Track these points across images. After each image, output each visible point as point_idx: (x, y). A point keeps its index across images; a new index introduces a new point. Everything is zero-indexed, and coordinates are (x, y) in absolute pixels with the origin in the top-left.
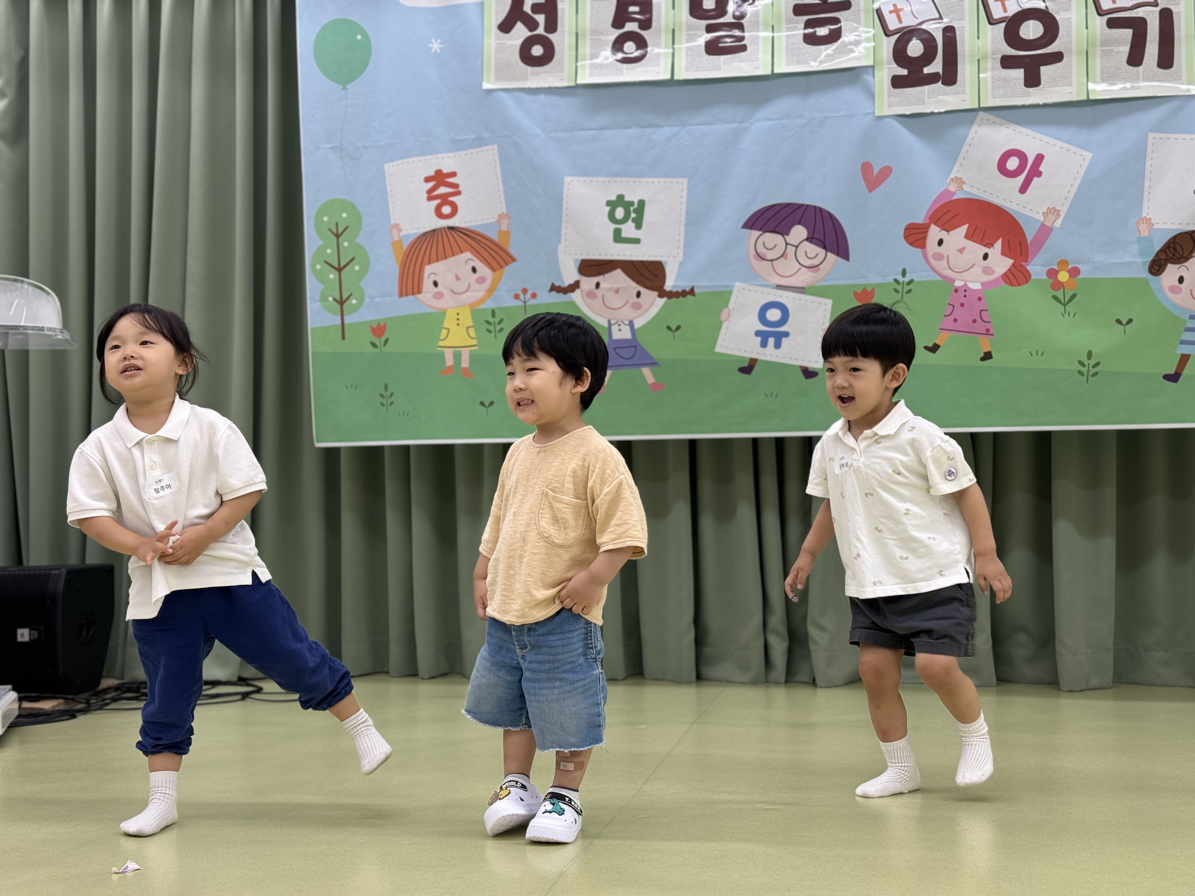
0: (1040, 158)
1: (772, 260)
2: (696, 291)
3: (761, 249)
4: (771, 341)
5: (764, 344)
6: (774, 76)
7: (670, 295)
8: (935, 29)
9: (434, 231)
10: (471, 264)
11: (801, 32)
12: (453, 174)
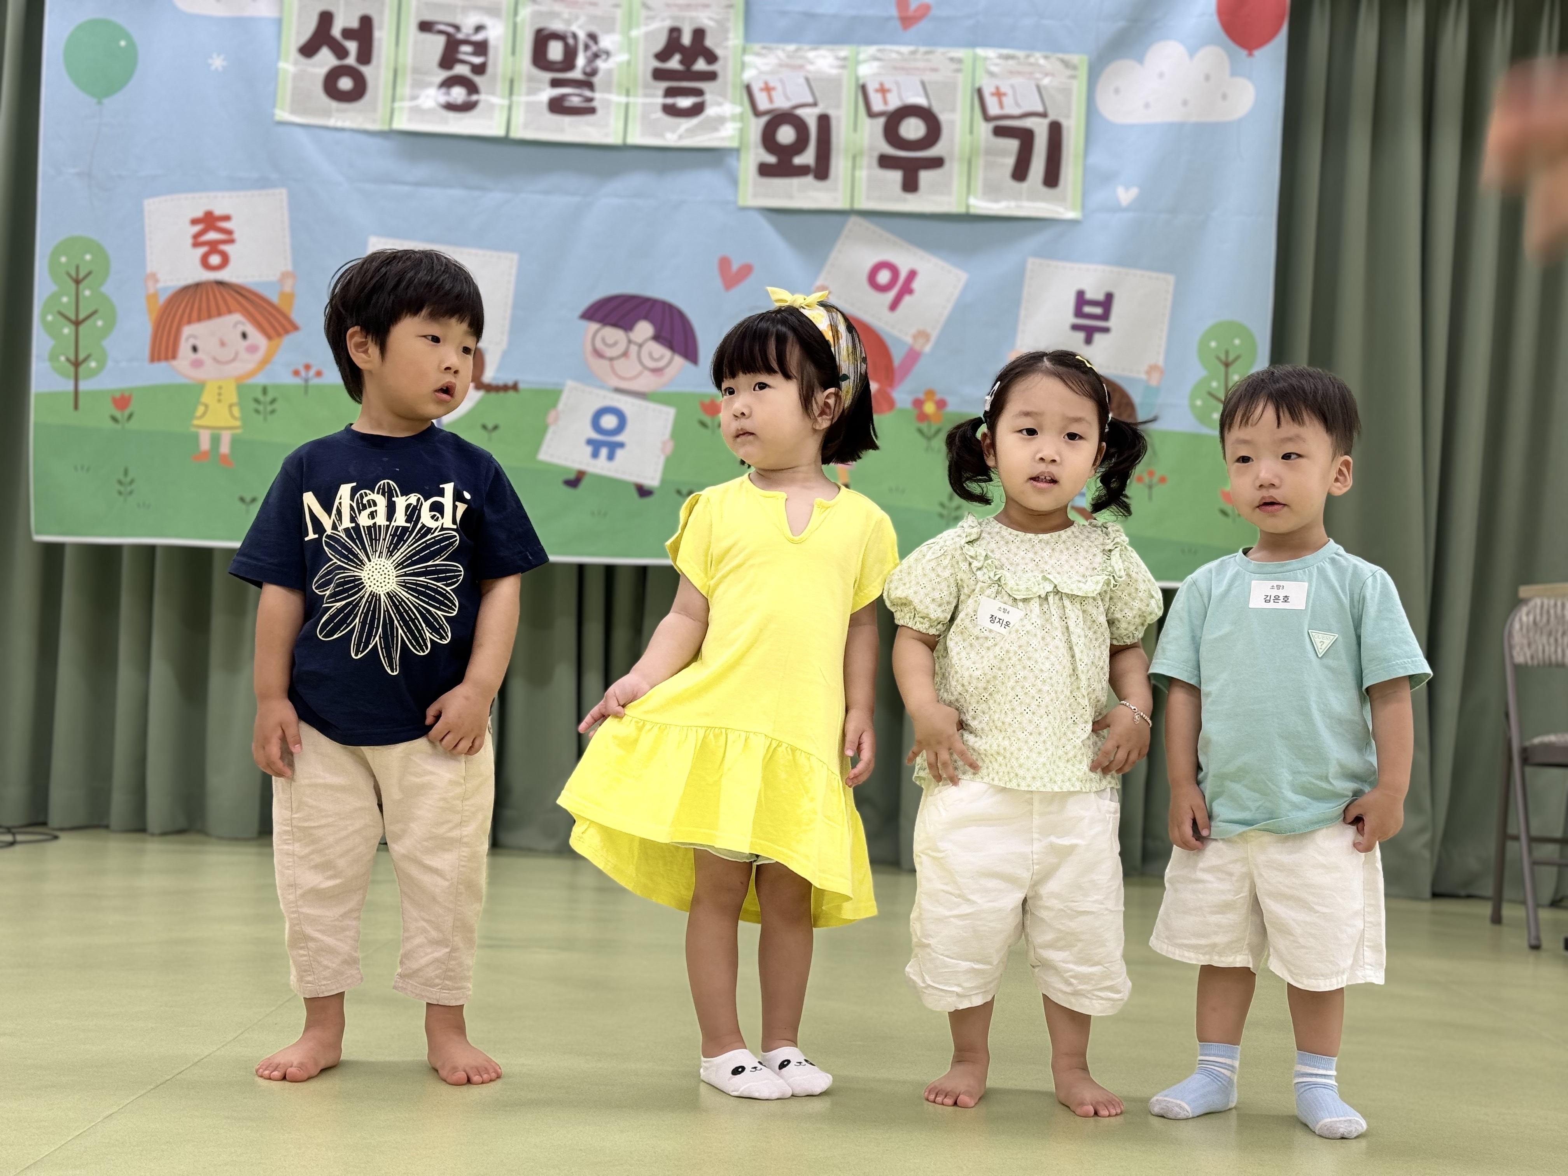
0: (912, 274)
1: (611, 359)
2: (521, 386)
3: (599, 345)
4: (604, 452)
5: (595, 455)
6: (625, 148)
7: (489, 388)
8: (810, 116)
9: (197, 285)
10: (241, 328)
11: (660, 100)
12: (227, 218)
